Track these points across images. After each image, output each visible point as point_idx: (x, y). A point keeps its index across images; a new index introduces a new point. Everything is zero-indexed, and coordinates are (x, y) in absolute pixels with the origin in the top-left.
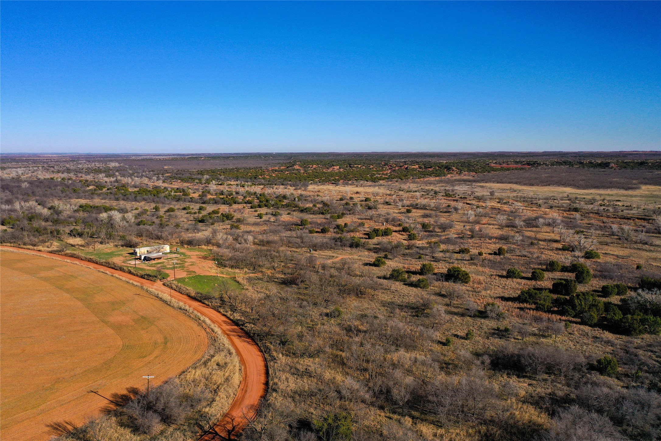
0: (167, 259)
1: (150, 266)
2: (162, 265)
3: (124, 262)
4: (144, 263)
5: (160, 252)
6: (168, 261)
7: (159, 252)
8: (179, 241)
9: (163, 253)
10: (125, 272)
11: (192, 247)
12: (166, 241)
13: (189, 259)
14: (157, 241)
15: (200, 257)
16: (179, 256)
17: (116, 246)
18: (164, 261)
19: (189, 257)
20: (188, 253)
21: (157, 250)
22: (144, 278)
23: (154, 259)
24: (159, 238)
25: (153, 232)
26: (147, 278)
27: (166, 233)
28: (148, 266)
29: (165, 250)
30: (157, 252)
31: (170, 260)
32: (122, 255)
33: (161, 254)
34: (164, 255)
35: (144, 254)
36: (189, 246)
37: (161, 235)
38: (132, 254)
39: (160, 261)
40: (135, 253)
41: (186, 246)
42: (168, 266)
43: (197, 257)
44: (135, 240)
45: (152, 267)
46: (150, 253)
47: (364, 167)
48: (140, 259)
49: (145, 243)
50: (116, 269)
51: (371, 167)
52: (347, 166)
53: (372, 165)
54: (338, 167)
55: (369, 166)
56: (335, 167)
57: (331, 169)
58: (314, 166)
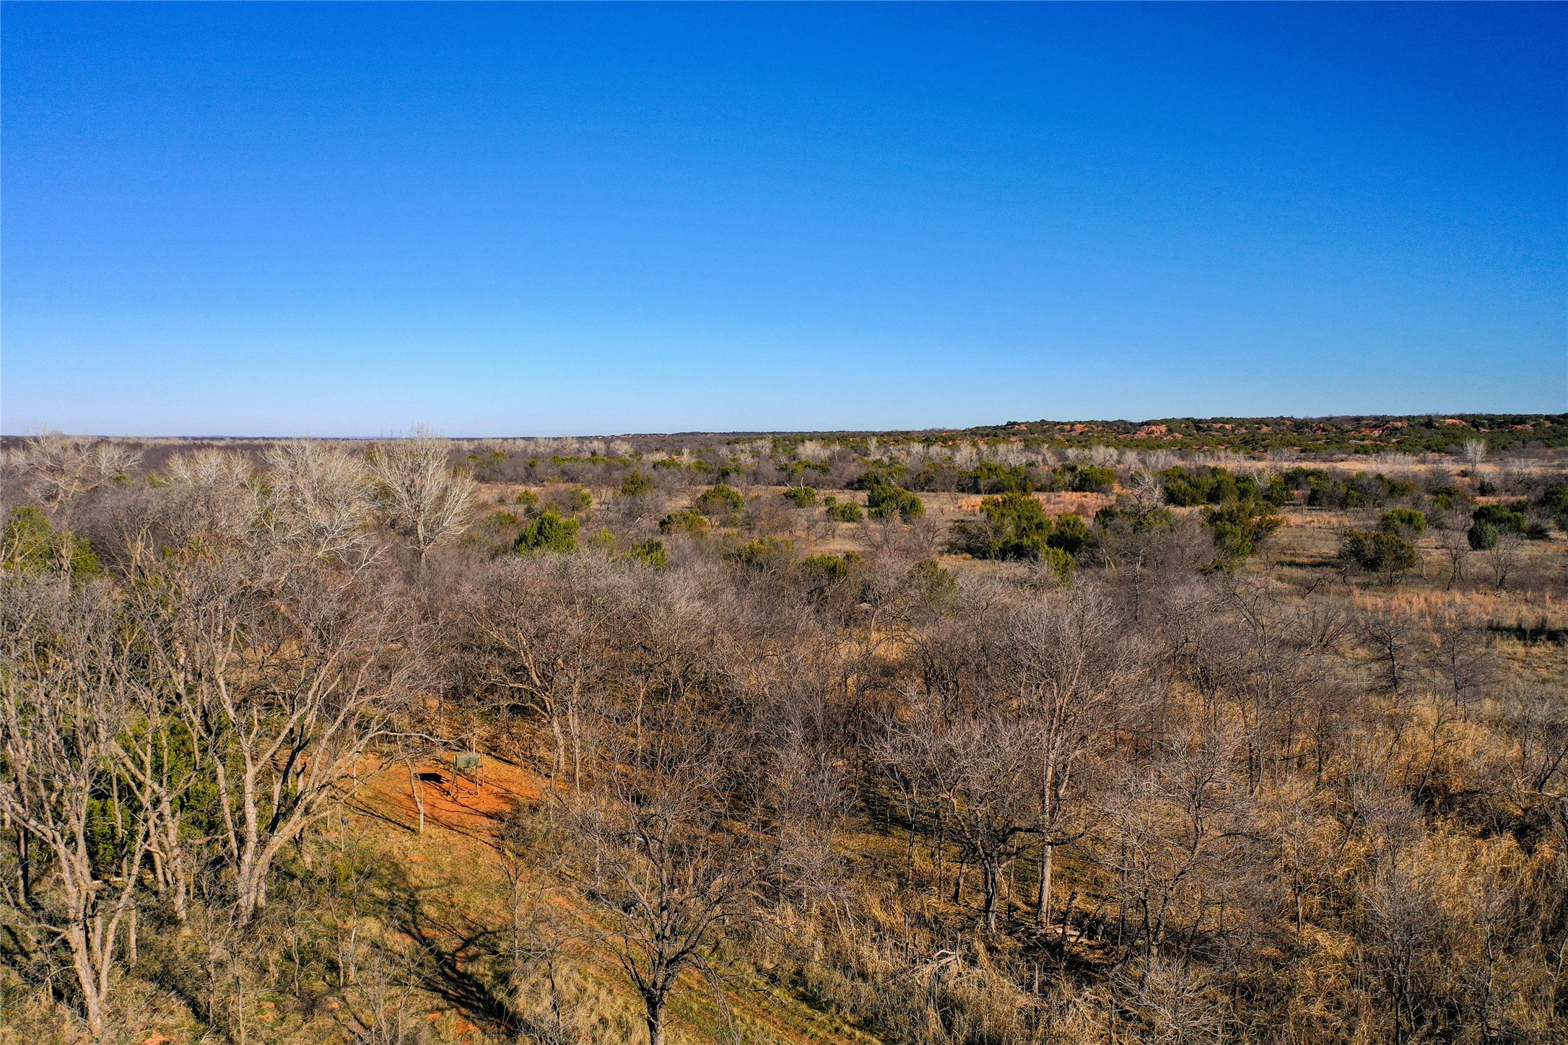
47: (1243, 431)
51: (1265, 429)
52: (1187, 427)
53: (1267, 425)
54: (1163, 428)
55: (1259, 429)
56: (1153, 428)
57: (1143, 434)
58: (1078, 428)
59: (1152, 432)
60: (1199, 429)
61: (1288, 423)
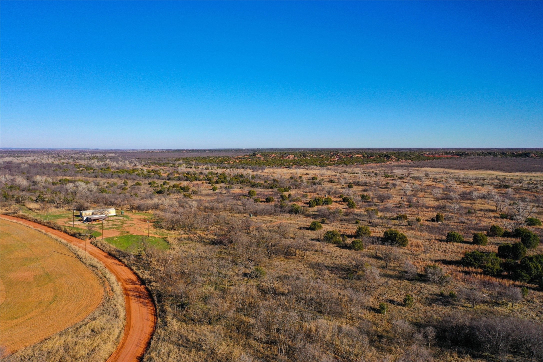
2: (101, 225)
3: (65, 223)
4: (85, 224)
5: (104, 215)
6: (109, 222)
7: (102, 214)
8: (130, 207)
15: (141, 220)
16: (121, 218)
17: (69, 210)
18: (105, 222)
19: (132, 220)
20: (133, 216)
21: (101, 212)
22: (76, 237)
23: (95, 220)
29: (110, 213)
30: (100, 215)
31: (111, 221)
34: (107, 217)
35: (87, 215)
36: (137, 211)
38: (78, 216)
39: (100, 222)
41: (134, 211)
43: (139, 220)
44: (87, 204)
46: (94, 214)
47: (315, 157)
48: (82, 220)
49: (98, 208)
51: (322, 156)
52: (301, 155)
54: (293, 156)
55: (320, 156)
57: (287, 157)
58: (273, 155)
59: (290, 157)
60: (304, 156)
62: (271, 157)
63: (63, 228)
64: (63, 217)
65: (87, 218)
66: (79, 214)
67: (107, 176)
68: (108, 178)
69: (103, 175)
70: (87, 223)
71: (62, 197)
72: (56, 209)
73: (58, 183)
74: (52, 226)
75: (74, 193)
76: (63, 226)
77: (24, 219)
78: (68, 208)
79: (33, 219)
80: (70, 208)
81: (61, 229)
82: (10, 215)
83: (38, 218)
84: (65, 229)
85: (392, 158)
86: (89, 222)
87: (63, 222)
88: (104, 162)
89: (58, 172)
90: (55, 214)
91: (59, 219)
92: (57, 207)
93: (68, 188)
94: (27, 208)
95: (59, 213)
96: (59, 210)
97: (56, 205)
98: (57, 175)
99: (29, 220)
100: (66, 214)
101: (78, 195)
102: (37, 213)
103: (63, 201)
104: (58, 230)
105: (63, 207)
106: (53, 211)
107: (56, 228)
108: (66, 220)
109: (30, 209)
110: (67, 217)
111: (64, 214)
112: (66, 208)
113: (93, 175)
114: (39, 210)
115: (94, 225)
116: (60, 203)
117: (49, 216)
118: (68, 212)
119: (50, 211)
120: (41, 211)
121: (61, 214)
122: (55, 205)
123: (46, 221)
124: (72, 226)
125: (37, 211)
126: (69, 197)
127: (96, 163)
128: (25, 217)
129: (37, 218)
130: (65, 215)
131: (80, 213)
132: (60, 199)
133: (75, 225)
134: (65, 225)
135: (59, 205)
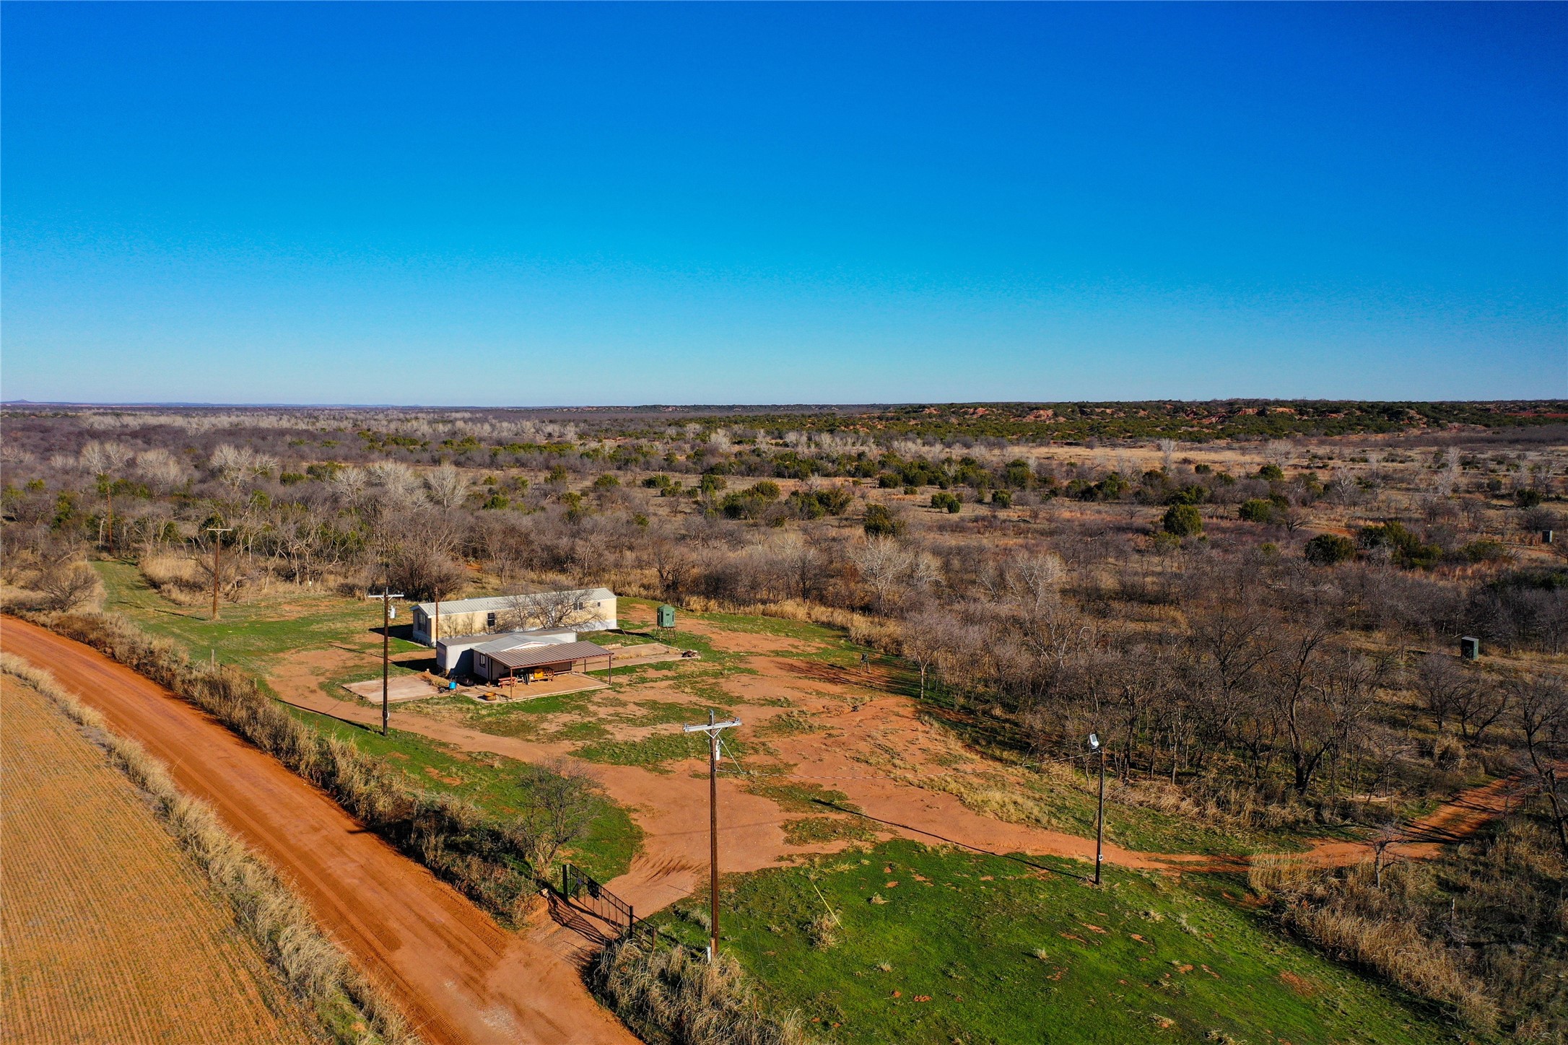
0: (611, 672)
1: (488, 729)
2: (575, 718)
3: (330, 687)
4: (458, 699)
5: (567, 629)
6: (615, 687)
7: (555, 626)
8: (656, 581)
9: (581, 637)
10: (293, 768)
11: (730, 608)
12: (594, 575)
13: (745, 679)
14: (551, 576)
15: (792, 668)
16: (674, 655)
17: (348, 590)
18: (593, 684)
19: (741, 664)
20: (725, 640)
21: (545, 612)
22: (419, 858)
23: (524, 673)
24: (558, 562)
25: (533, 537)
26: (446, 860)
27: (598, 540)
28: (475, 723)
29: (597, 616)
30: (545, 630)
31: (623, 679)
32: (344, 637)
33: (570, 638)
34: (589, 647)
35: (468, 635)
36: (713, 604)
37: (573, 549)
38: (404, 633)
39: (560, 686)
40: (416, 631)
41: (696, 602)
42: (621, 734)
43: (782, 667)
44: (441, 562)
45: (509, 731)
46: (506, 629)
47: (1122, 415)
48: (435, 666)
49: (493, 581)
50: (249, 741)
51: (1142, 413)
52: (1073, 411)
53: (1144, 410)
54: (1050, 412)
55: (1136, 413)
56: (1042, 412)
57: (1032, 417)
58: (980, 411)
59: (1040, 416)
60: (1083, 413)
61: (1169, 407)
62: (975, 417)
63: (307, 739)
64: (314, 635)
65: (468, 656)
66: (408, 619)
67: (478, 460)
68: (482, 465)
69: (462, 459)
70: (474, 692)
71: (313, 521)
72: (283, 587)
73: (301, 477)
74: (240, 714)
75: (370, 510)
76: (310, 716)
77: (90, 643)
78: (341, 580)
79: (133, 650)
80: (350, 581)
81: (292, 750)
82: (29, 615)
83: (168, 642)
84: (326, 754)
85: (1411, 418)
86: (482, 681)
87: (313, 682)
88: (449, 426)
89: (305, 449)
90: (271, 617)
91: (289, 656)
92: (289, 576)
93: (342, 488)
94: (144, 575)
95: (292, 612)
96: (294, 588)
97: (284, 563)
98: (303, 458)
99: (113, 655)
100: (333, 618)
101: (387, 514)
102: (179, 604)
103: (318, 544)
104: (277, 751)
105: (316, 576)
106: (266, 597)
107: (260, 733)
108: (332, 659)
109: (155, 584)
110: (335, 635)
111: (318, 619)
112: (334, 581)
113: (426, 456)
114: (193, 586)
115: (528, 707)
116: (300, 556)
117: (237, 628)
118: (341, 604)
119: (248, 595)
120: (199, 598)
121: (305, 613)
122: (274, 562)
123: (207, 668)
124: (371, 717)
125: (183, 597)
126: (348, 526)
127: (423, 428)
128: (93, 636)
129: (157, 644)
130: (325, 627)
131: (418, 612)
132: (301, 534)
133: (396, 706)
134: (322, 703)
135: (295, 564)
